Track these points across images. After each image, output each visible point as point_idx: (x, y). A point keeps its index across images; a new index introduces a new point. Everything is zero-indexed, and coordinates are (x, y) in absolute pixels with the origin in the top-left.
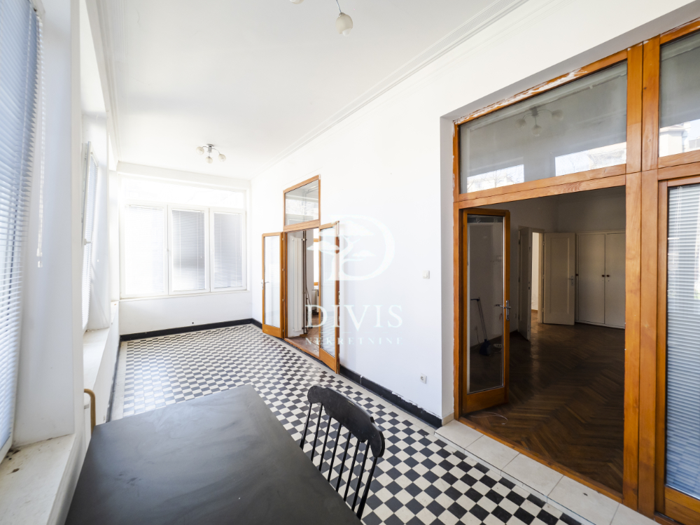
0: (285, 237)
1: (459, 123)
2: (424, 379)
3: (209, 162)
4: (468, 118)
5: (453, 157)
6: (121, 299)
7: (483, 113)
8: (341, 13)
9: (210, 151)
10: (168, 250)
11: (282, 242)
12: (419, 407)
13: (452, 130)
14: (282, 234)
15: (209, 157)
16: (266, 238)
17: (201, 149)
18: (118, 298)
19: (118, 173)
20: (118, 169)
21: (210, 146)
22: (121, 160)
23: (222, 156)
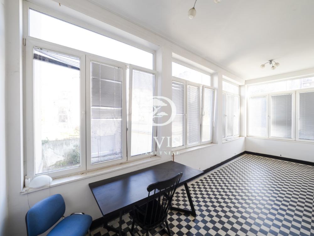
6: (247, 136)
9: (271, 63)
10: (269, 116)
15: (273, 67)
17: (263, 66)
18: (246, 136)
19: (246, 85)
20: (245, 84)
21: (271, 61)
22: (246, 80)
23: (277, 64)
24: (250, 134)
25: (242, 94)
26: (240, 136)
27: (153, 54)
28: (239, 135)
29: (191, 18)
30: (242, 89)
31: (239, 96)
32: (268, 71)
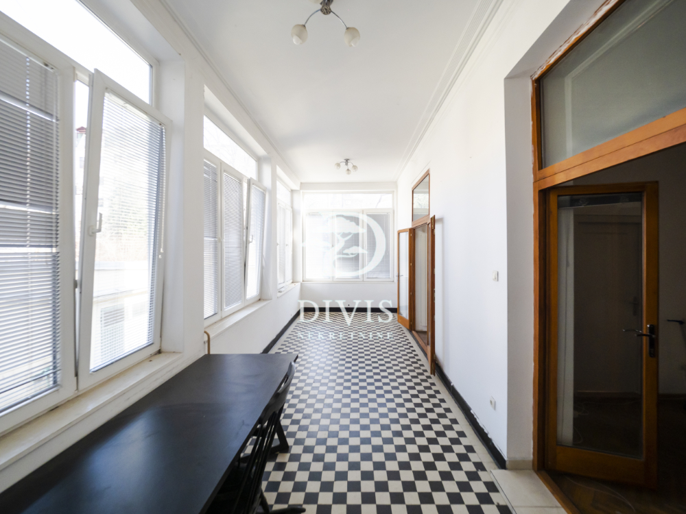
0: (413, 233)
1: (536, 76)
2: (493, 403)
3: (348, 174)
4: (545, 68)
5: (531, 123)
7: (559, 54)
8: (347, 28)
9: (347, 164)
11: (410, 238)
12: (489, 436)
13: (529, 89)
14: (410, 230)
15: (348, 170)
16: (401, 234)
17: (338, 165)
18: (302, 281)
19: (301, 191)
20: (301, 188)
21: (347, 161)
22: (303, 181)
23: (355, 167)
24: (308, 277)
25: (296, 207)
26: (293, 283)
27: (151, 66)
28: (291, 281)
29: (295, 40)
30: (296, 196)
31: (291, 209)
32: (340, 175)
